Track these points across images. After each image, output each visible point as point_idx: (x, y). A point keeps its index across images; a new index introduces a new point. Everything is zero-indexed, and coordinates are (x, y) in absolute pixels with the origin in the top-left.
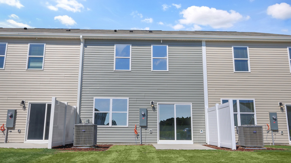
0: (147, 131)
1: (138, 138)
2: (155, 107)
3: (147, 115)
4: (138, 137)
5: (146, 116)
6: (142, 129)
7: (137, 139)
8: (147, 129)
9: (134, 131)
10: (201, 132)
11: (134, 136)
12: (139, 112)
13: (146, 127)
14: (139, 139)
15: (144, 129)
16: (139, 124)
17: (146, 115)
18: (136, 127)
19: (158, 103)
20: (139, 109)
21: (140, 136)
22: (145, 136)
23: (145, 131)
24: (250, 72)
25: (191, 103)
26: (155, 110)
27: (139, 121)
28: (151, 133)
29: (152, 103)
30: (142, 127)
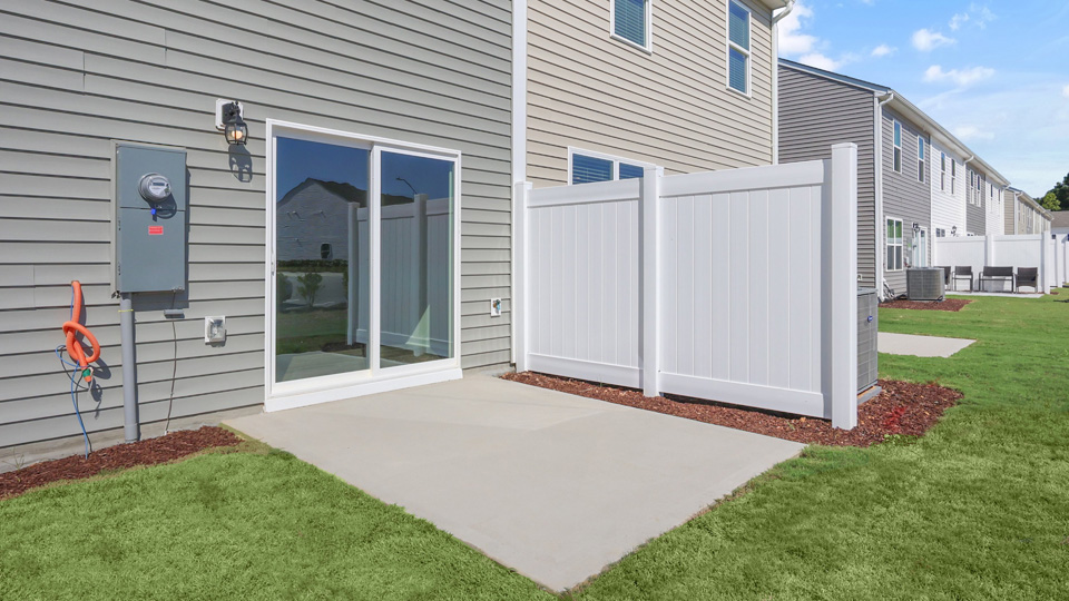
0: (183, 330)
1: (97, 393)
2: (250, 147)
3: (188, 206)
4: (101, 382)
5: (180, 216)
6: (141, 316)
7: (87, 402)
8: (181, 317)
9: (64, 340)
10: (494, 313)
11: (65, 385)
12: (107, 171)
13: (172, 301)
14: (108, 400)
15: (160, 315)
16: (107, 275)
17: (180, 205)
18: (83, 307)
19: (270, 122)
20: (107, 151)
21: (121, 377)
22: (165, 372)
23: (165, 332)
24: (651, 51)
25: (459, 152)
26: (250, 173)
27: (108, 254)
28: (214, 344)
29: (231, 113)
30: (141, 300)
